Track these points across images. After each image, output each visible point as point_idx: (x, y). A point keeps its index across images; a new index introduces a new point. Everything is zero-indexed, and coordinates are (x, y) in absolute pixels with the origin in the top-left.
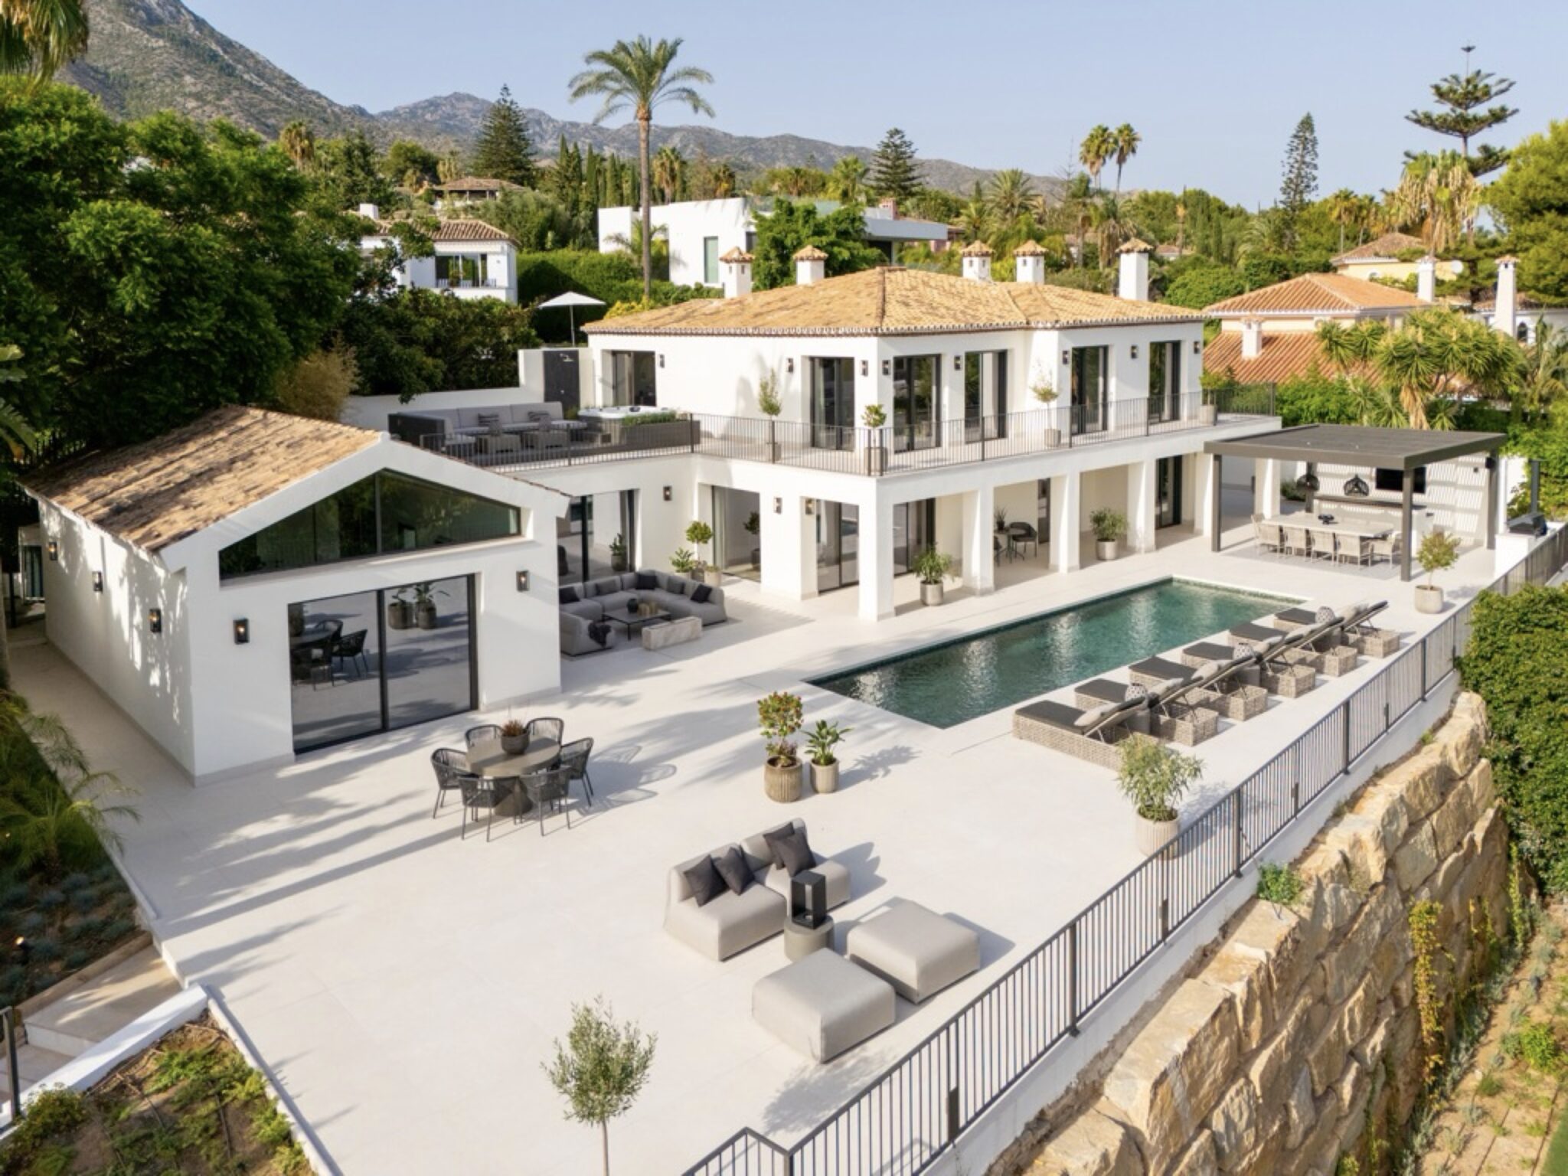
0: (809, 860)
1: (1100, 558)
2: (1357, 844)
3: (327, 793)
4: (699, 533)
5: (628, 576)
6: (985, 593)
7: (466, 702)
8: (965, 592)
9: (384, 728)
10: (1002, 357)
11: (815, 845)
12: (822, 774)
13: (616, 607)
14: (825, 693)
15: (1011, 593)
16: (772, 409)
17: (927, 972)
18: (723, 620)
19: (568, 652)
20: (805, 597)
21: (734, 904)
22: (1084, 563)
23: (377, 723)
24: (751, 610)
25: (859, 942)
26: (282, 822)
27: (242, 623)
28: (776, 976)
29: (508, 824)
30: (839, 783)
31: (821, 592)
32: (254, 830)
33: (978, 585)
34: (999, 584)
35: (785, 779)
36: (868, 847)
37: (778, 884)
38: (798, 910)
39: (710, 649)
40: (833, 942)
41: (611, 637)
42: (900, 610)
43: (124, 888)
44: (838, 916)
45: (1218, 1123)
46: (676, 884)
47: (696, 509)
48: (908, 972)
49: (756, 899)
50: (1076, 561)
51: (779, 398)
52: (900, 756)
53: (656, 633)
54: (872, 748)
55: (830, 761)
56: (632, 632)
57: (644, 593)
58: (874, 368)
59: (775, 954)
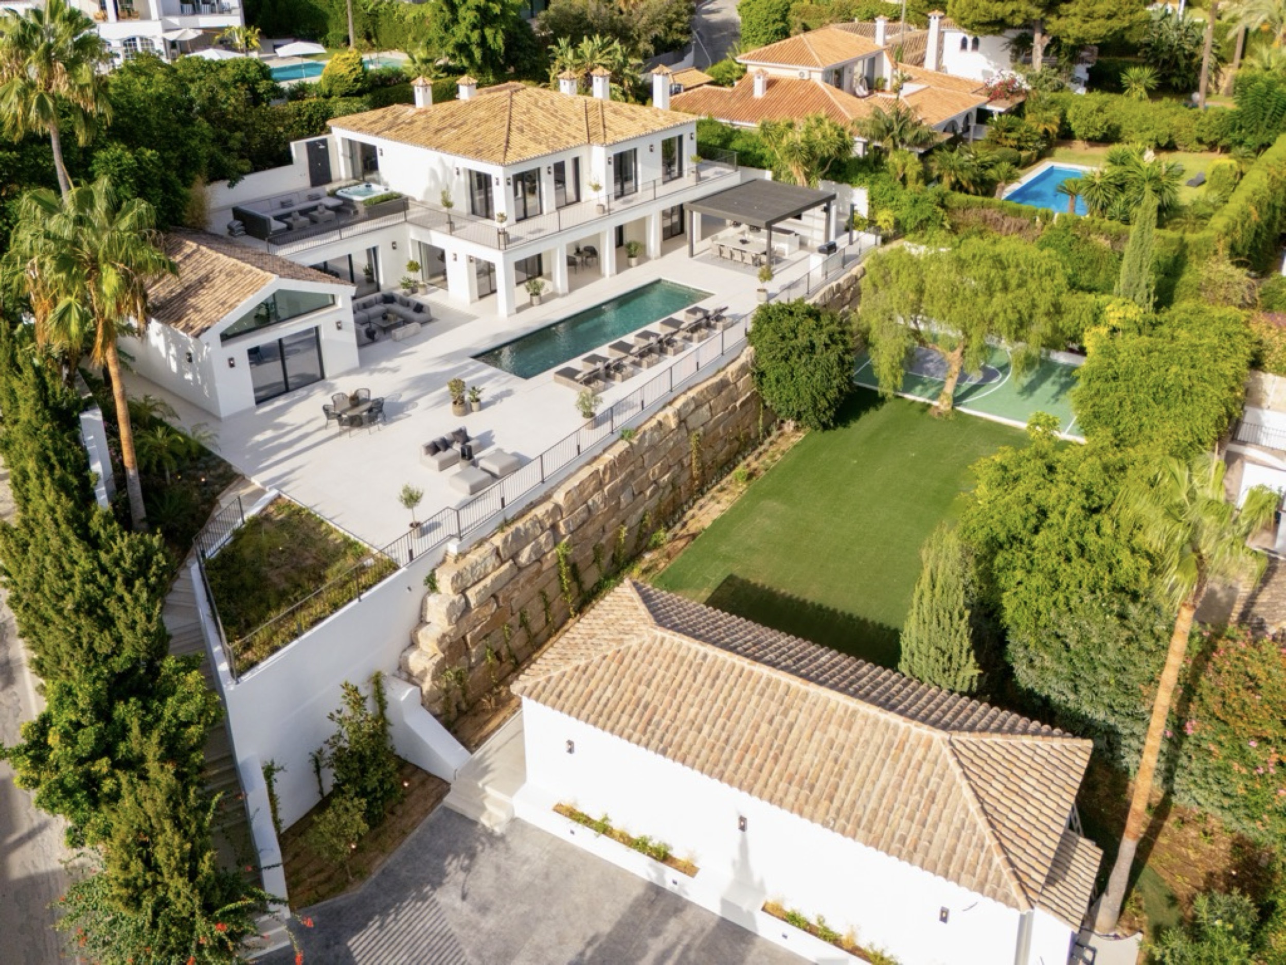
0: (467, 439)
1: (629, 266)
2: (666, 417)
3: (281, 420)
4: (413, 267)
5: (378, 295)
6: (564, 295)
7: (318, 374)
8: (553, 295)
9: (287, 390)
10: (576, 161)
11: (470, 434)
12: (475, 406)
13: (375, 316)
14: (479, 364)
15: (579, 293)
16: (448, 205)
17: (502, 470)
18: (430, 320)
19: (361, 345)
20: (472, 302)
21: (443, 455)
22: (619, 270)
23: (283, 387)
24: (445, 311)
25: (482, 463)
26: (269, 434)
27: (231, 359)
28: (458, 475)
29: (355, 431)
30: (482, 407)
31: (481, 297)
32: (259, 438)
33: (560, 292)
34: (571, 289)
35: (460, 409)
36: (490, 432)
37: (457, 447)
38: (463, 455)
39: (426, 339)
40: (475, 464)
41: (376, 336)
42: (519, 310)
43: (223, 461)
44: (476, 456)
45: (590, 502)
46: (423, 450)
47: (413, 255)
48: (496, 470)
49: (449, 453)
50: (614, 270)
51: (452, 199)
52: (508, 393)
53: (398, 332)
54: (497, 391)
55: (478, 400)
56: (386, 330)
57: (389, 306)
58: (502, 182)
59: (457, 468)
